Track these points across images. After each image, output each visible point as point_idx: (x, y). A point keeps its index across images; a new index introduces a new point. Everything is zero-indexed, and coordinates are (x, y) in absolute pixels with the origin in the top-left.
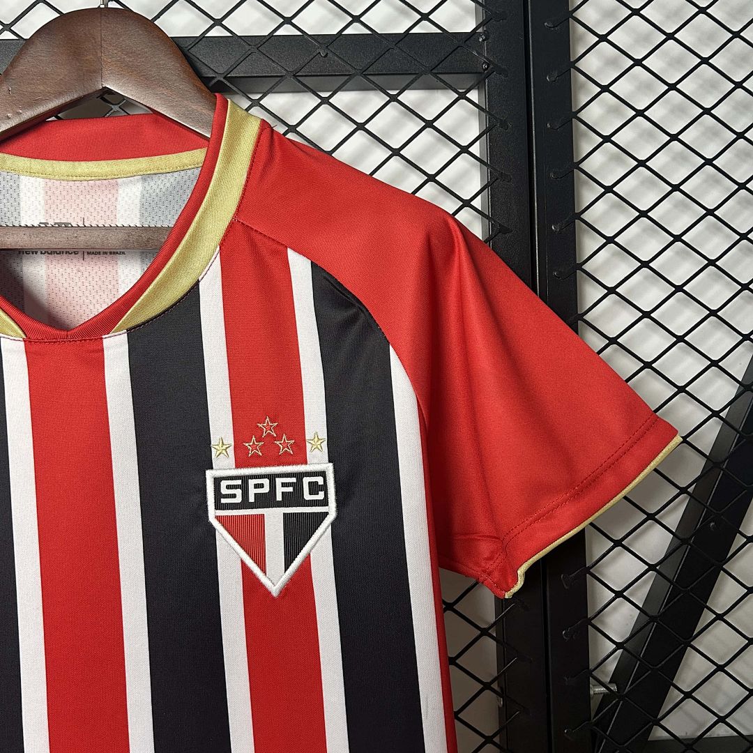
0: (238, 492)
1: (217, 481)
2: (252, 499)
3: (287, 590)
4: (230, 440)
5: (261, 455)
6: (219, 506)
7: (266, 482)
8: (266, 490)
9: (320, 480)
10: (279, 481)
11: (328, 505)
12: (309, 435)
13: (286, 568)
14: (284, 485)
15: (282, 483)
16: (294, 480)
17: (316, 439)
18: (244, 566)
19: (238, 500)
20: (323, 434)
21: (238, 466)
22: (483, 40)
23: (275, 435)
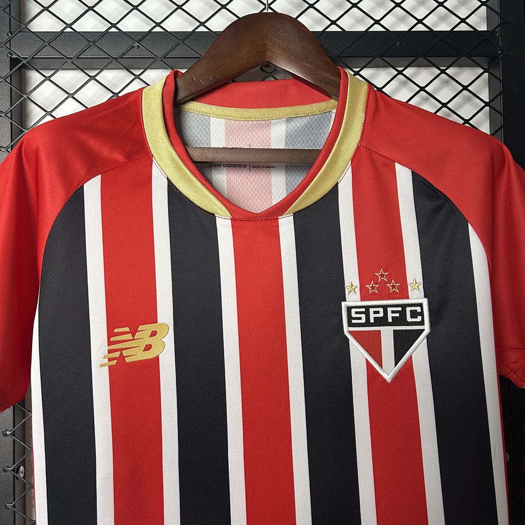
0: (363, 316)
1: (349, 309)
2: (372, 321)
3: (396, 378)
4: (357, 283)
5: (377, 292)
6: (350, 325)
7: (381, 310)
8: (381, 315)
9: (419, 309)
10: (389, 310)
11: (424, 325)
12: (410, 280)
13: (396, 365)
14: (393, 312)
15: (392, 311)
16: (400, 309)
17: (414, 283)
18: (368, 364)
19: (363, 321)
20: (420, 279)
21: (362, 300)
22: (499, 36)
23: (387, 280)
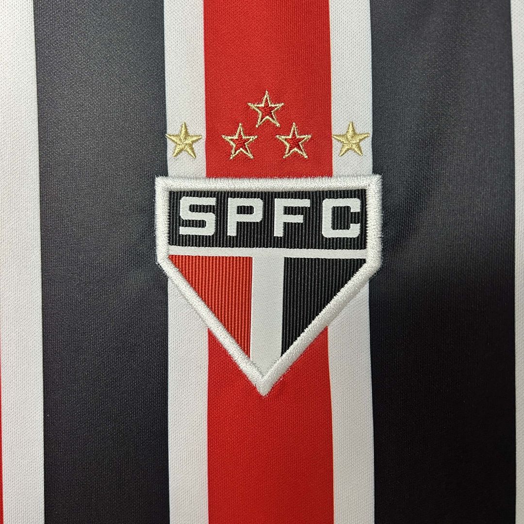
0: (210, 218)
1: (175, 197)
2: (232, 231)
3: (282, 386)
4: (199, 128)
5: (252, 157)
6: (175, 239)
7: (258, 204)
8: (257, 217)
9: (354, 205)
10: (280, 204)
11: (365, 248)
12: (338, 125)
13: (285, 348)
14: (288, 211)
15: (285, 208)
16: (306, 203)
18: (213, 343)
19: (209, 230)
20: (365, 124)
21: (212, 172)
23: (278, 125)
